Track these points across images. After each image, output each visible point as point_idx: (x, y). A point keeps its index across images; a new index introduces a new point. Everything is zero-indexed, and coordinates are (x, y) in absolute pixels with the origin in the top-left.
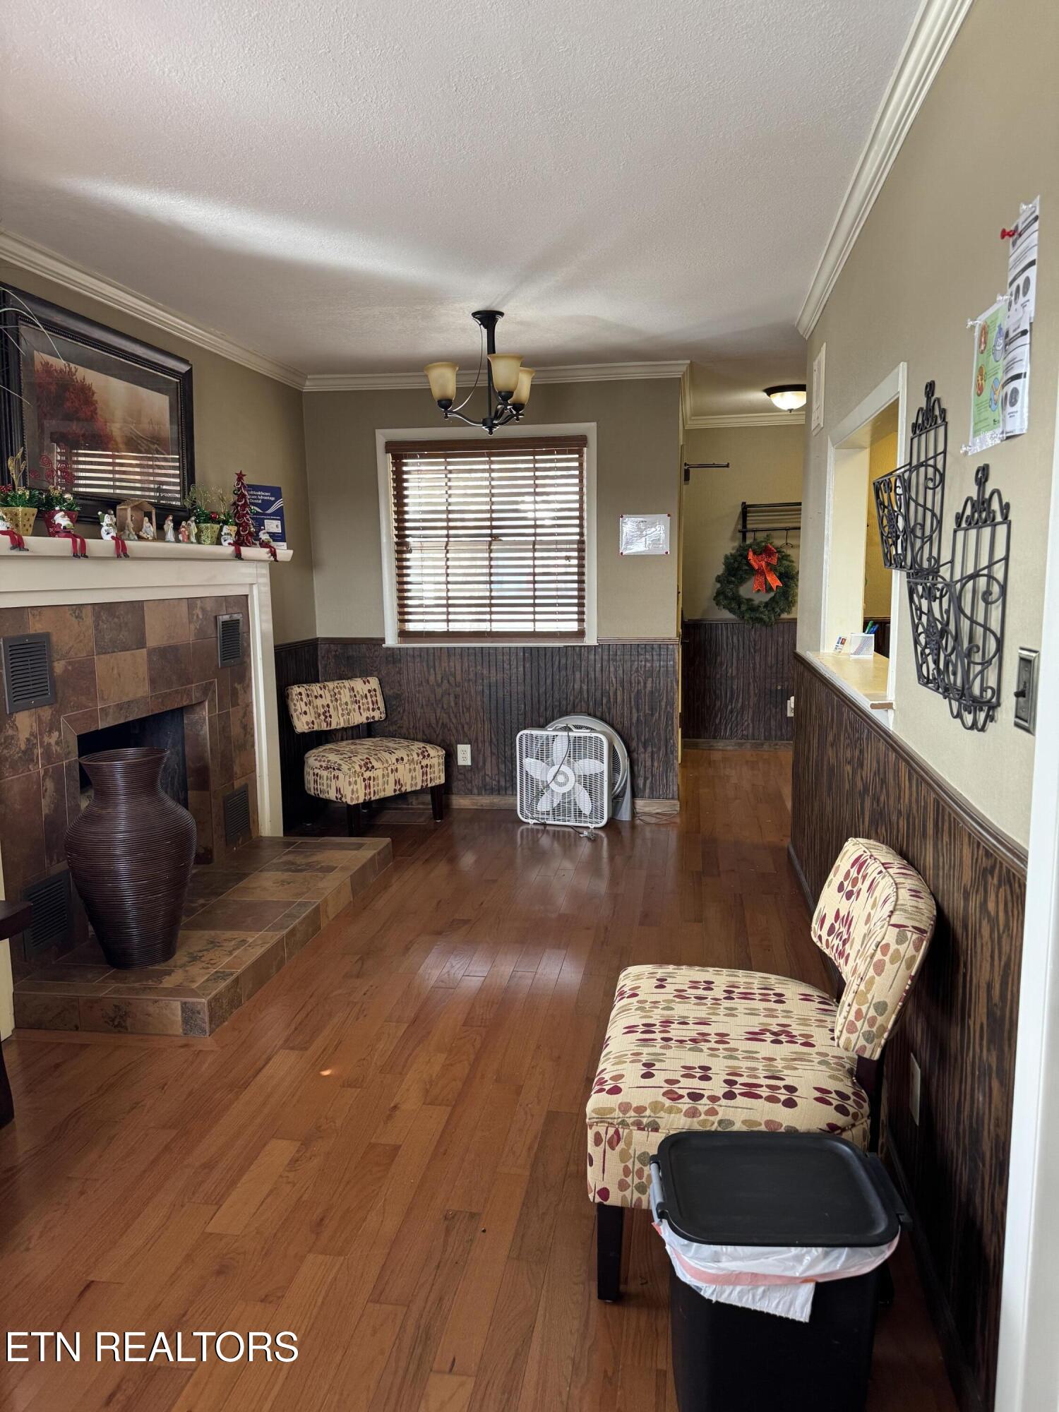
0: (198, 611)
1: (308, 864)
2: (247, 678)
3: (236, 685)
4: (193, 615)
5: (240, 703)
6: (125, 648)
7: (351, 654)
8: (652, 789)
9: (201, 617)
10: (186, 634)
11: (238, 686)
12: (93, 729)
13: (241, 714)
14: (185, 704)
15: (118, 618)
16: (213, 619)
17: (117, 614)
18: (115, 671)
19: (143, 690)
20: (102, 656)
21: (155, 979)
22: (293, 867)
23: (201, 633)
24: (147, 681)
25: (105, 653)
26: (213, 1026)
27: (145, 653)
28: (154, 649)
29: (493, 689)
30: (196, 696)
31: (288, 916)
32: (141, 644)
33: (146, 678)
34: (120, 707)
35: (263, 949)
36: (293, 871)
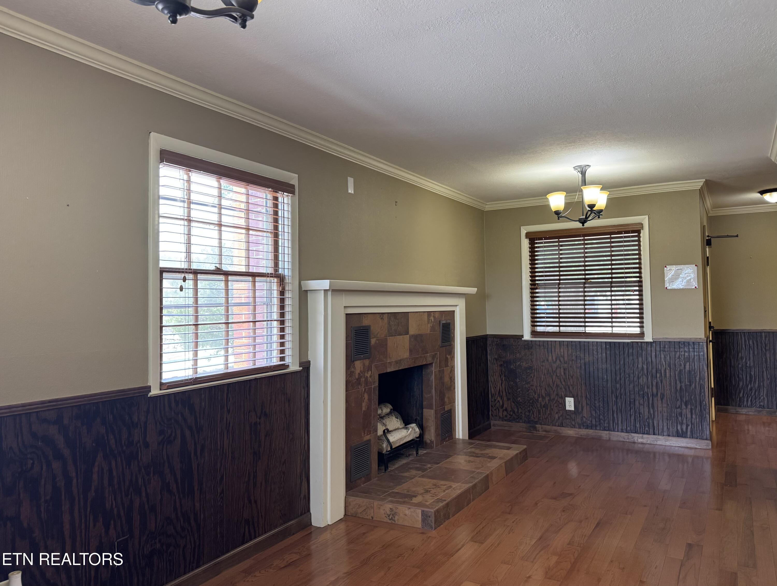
0: (432, 318)
1: (482, 454)
2: (453, 353)
3: (447, 356)
4: (430, 319)
5: (449, 366)
6: (400, 334)
7: (505, 343)
8: (692, 432)
9: (433, 321)
10: (426, 329)
11: (449, 357)
12: (385, 372)
13: (449, 370)
14: (424, 363)
15: (398, 319)
16: (438, 322)
17: (398, 318)
18: (396, 345)
19: (406, 355)
20: (390, 337)
21: (408, 498)
22: (474, 455)
23: (433, 328)
24: (408, 351)
25: (392, 336)
26: (436, 525)
27: (408, 337)
28: (412, 335)
29: (587, 367)
30: (429, 360)
31: (472, 477)
32: (407, 333)
33: (408, 349)
34: (397, 362)
35: (460, 491)
36: (474, 457)
